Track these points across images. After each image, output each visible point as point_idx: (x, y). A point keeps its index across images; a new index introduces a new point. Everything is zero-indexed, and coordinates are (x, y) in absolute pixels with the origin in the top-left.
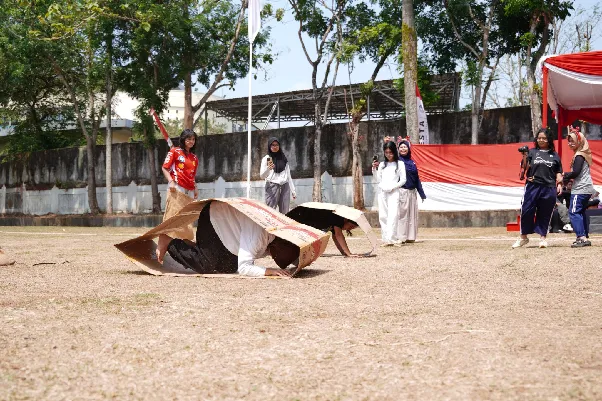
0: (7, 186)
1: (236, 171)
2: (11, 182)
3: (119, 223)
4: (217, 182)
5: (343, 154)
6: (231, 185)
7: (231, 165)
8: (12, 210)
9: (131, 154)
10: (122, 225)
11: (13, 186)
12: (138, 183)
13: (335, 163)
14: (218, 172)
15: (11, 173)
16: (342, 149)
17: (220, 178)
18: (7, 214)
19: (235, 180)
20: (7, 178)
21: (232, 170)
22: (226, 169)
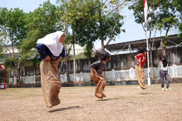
0: (36, 74)
1: (118, 67)
2: (37, 73)
3: (80, 85)
4: (112, 71)
5: (157, 60)
6: (117, 71)
7: (116, 65)
8: (38, 82)
9: (80, 63)
10: (81, 86)
11: (38, 75)
12: (83, 72)
13: (154, 63)
14: (112, 67)
15: (37, 70)
16: (156, 58)
17: (113, 69)
18: (36, 84)
19: (119, 70)
20: (36, 72)
21: (117, 67)
22: (115, 66)
